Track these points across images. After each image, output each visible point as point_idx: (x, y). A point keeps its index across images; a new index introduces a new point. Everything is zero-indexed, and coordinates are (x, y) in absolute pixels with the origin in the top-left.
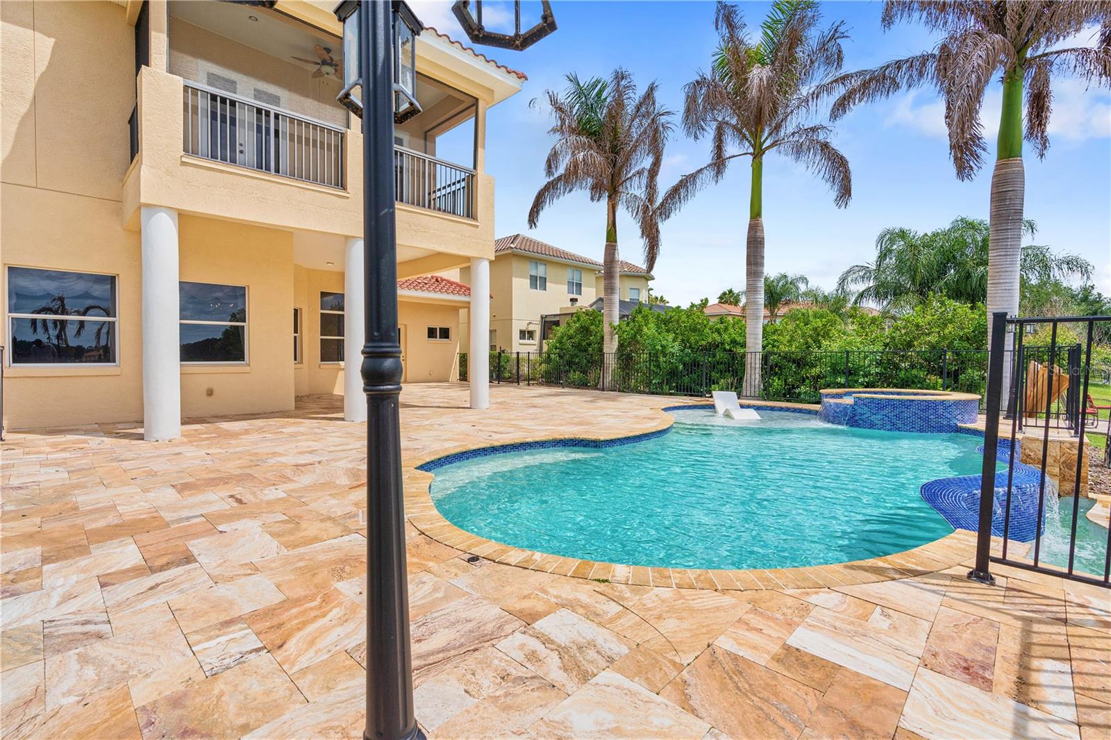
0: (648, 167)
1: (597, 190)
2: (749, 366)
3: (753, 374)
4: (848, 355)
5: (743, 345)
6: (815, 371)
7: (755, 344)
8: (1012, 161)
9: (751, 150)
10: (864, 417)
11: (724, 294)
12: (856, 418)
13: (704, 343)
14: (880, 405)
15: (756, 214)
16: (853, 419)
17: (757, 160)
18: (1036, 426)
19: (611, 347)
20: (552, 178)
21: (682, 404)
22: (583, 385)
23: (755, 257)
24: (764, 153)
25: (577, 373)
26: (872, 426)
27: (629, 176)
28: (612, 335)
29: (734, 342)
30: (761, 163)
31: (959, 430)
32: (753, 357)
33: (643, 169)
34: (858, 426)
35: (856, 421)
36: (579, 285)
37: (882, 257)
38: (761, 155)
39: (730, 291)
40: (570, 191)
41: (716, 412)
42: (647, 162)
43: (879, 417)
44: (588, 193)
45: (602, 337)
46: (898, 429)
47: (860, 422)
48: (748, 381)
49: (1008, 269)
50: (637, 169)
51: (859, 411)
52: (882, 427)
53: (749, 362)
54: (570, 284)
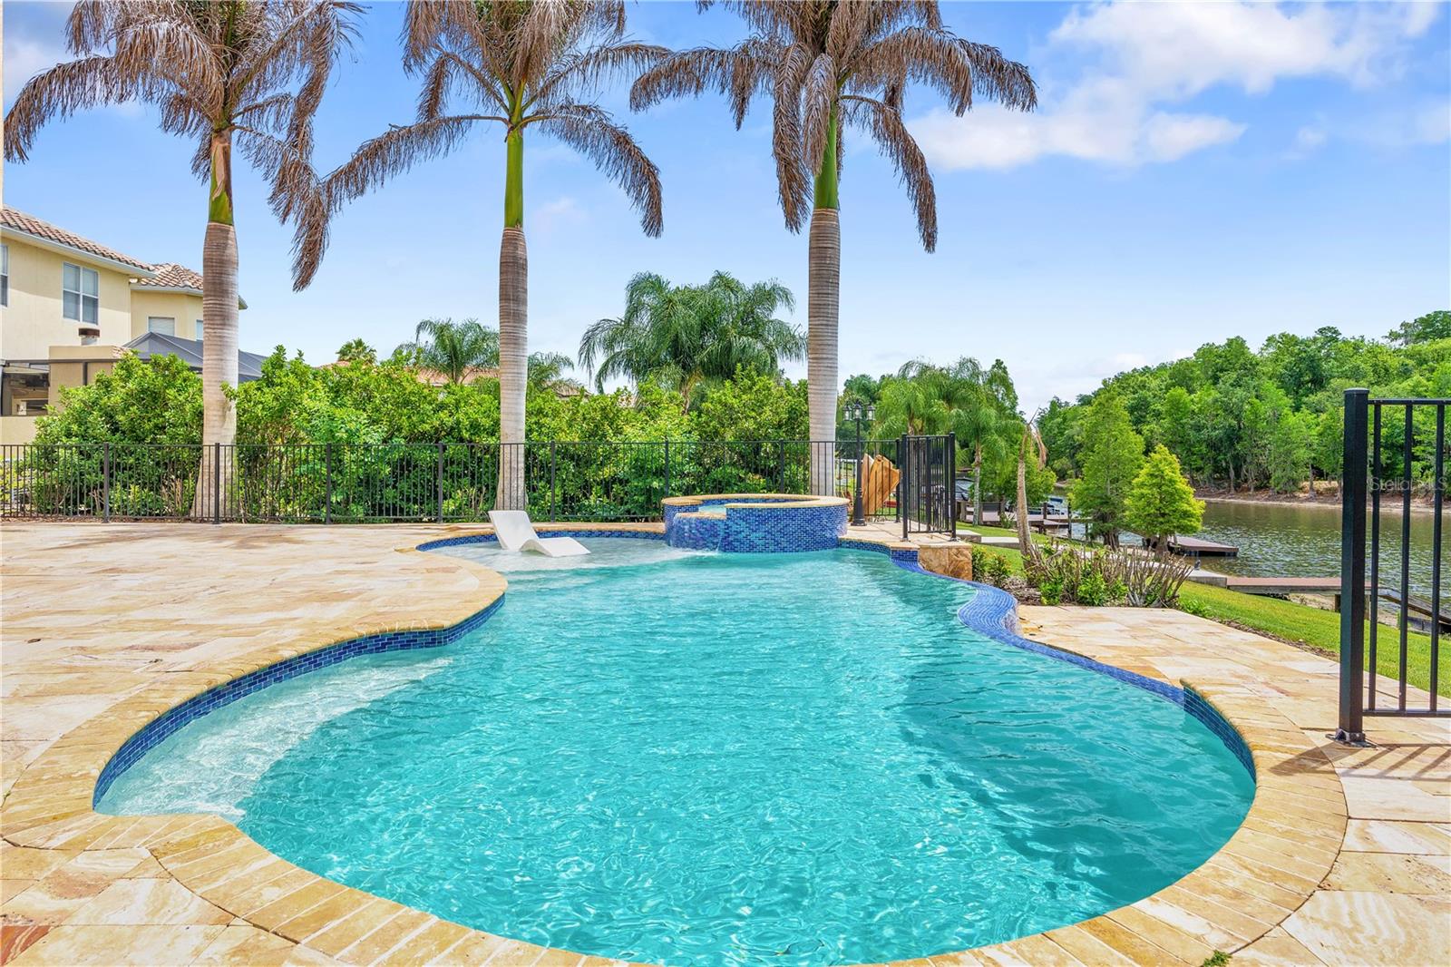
0: (295, 94)
1: (178, 109)
2: (507, 466)
3: (512, 477)
4: (667, 447)
5: (494, 430)
6: (607, 472)
7: (514, 428)
8: (830, 213)
9: (505, 115)
10: (740, 536)
11: (349, 346)
12: (731, 539)
13: (427, 427)
14: (761, 518)
15: (514, 219)
16: (724, 539)
17: (515, 132)
18: (919, 532)
19: (221, 431)
20: (82, 56)
21: (436, 538)
22: (147, 513)
23: (515, 288)
24: (525, 125)
25: (134, 489)
26: (752, 548)
27: (260, 100)
28: (225, 408)
29: (475, 427)
30: (521, 140)
31: (839, 544)
32: (514, 451)
33: (286, 96)
34: (734, 550)
35: (730, 543)
36: (92, 303)
37: (633, 310)
38: (522, 128)
39: (359, 343)
40: (121, 98)
41: (500, 547)
42: (294, 87)
43: (760, 534)
44: (155, 113)
45: (200, 414)
46: (783, 550)
47: (736, 544)
48: (507, 491)
49: (830, 342)
50: (279, 91)
51: (734, 528)
52: (765, 549)
53: (507, 459)
54: (71, 297)
